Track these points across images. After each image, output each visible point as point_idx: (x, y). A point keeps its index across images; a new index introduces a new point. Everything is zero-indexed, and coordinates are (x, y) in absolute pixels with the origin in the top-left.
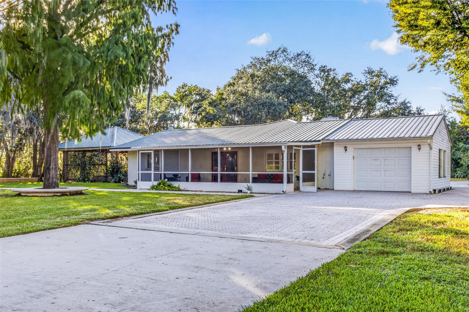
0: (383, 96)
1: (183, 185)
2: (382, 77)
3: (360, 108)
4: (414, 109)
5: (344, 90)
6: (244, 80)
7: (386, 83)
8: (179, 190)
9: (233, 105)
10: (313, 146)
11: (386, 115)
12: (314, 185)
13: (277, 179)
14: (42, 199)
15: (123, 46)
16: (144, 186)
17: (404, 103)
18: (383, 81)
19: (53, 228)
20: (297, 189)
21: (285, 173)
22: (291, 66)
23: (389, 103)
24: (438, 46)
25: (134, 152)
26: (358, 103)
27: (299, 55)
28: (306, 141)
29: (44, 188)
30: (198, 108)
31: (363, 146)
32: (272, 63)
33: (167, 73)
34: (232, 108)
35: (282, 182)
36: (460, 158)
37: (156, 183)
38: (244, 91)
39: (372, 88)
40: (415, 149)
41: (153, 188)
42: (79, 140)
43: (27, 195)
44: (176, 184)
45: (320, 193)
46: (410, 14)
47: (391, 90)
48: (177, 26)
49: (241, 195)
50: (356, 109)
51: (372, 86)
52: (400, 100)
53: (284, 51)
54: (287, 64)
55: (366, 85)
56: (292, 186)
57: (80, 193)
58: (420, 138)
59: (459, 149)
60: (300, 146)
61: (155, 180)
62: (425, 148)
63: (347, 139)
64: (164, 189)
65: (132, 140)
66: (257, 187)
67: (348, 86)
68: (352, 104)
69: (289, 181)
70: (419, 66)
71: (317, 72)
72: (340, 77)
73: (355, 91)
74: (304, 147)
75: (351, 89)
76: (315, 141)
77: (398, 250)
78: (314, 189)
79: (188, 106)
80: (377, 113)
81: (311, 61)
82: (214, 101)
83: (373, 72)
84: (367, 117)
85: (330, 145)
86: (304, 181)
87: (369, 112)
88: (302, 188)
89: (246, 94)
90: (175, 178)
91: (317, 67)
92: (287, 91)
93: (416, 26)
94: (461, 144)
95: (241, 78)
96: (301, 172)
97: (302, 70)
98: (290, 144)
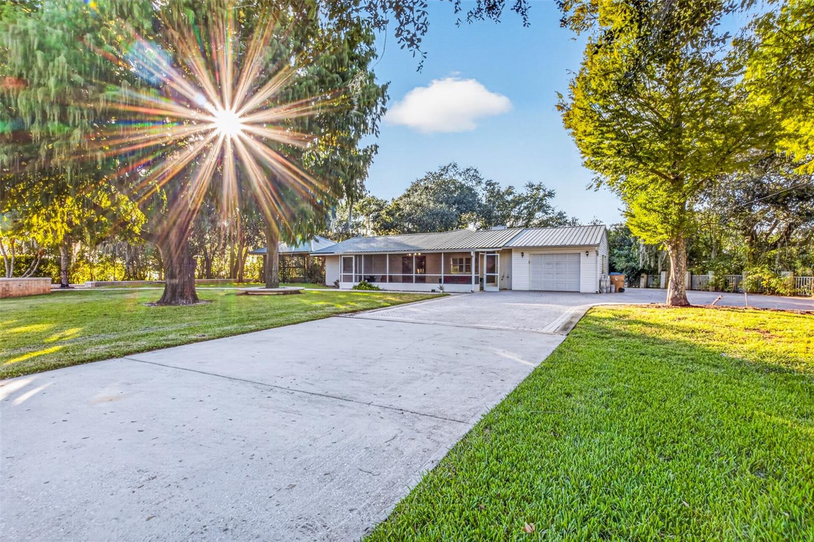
0: (542, 207)
1: (381, 285)
2: (541, 190)
3: (520, 217)
4: (570, 220)
5: (507, 201)
6: (419, 192)
7: (545, 195)
8: (379, 290)
9: (409, 215)
10: (494, 252)
11: (544, 224)
12: (497, 286)
13: (467, 280)
14: (273, 297)
15: (342, 167)
16: (346, 286)
17: (560, 214)
18: (542, 193)
19: (313, 320)
20: (482, 289)
21: (473, 275)
22: (460, 179)
23: (546, 213)
24: (616, 170)
25: (337, 257)
26: (518, 213)
27: (468, 170)
28: (488, 248)
29: (267, 288)
30: (377, 217)
31: (543, 252)
32: (444, 177)
33: (367, 188)
34: (409, 217)
35: (471, 283)
36: (615, 263)
37: (357, 284)
38: (419, 202)
39: (532, 200)
40: (583, 255)
41: (355, 287)
42: (297, 246)
43: (253, 294)
44: (375, 284)
45: (503, 292)
46: (594, 144)
47: (549, 201)
48: (376, 147)
49: (434, 295)
50: (517, 218)
51: (532, 198)
52: (557, 211)
53: (454, 166)
54: (457, 177)
55: (527, 197)
56: (478, 286)
57: (297, 292)
58: (589, 246)
59: (614, 255)
60: (484, 252)
61: (356, 281)
62: (592, 254)
63: (525, 246)
64: (366, 289)
65: (330, 245)
66: (448, 287)
67: (510, 198)
68: (513, 213)
69: (476, 283)
70: (595, 186)
71: (484, 186)
72: (503, 190)
73: (517, 202)
74: (488, 252)
75: (513, 201)
76: (496, 248)
77: (608, 335)
78: (497, 289)
79: (367, 215)
80: (536, 221)
81: (478, 175)
82: (391, 211)
83: (533, 186)
84: (526, 226)
85: (507, 251)
86: (488, 282)
87: (529, 221)
88: (486, 288)
89: (420, 205)
90: (372, 279)
91: (484, 181)
92: (458, 202)
93: (598, 153)
94: (616, 251)
95: (416, 191)
96: (485, 274)
97: (470, 184)
98: (478, 250)
